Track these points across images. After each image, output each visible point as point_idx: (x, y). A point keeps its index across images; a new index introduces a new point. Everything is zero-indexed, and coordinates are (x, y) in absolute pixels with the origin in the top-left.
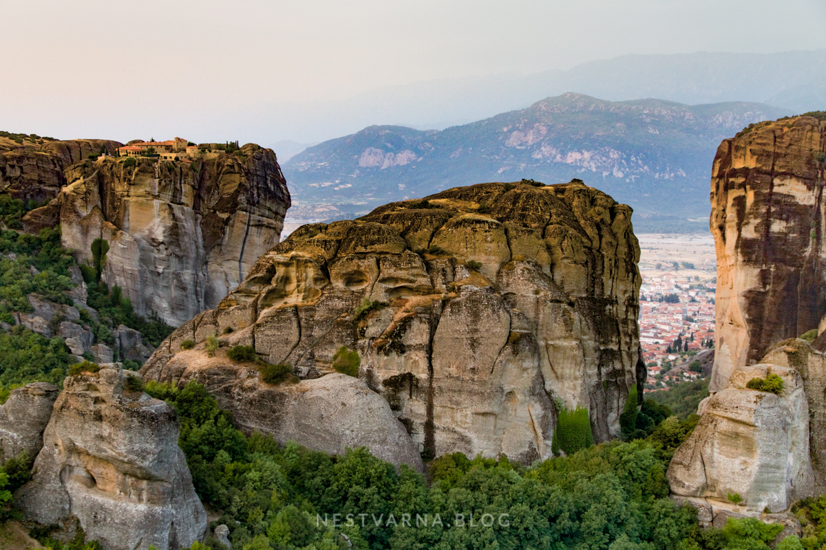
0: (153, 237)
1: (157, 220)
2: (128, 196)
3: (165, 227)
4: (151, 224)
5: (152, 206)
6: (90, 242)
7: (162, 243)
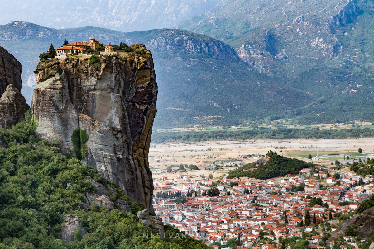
0: (113, 126)
1: (113, 111)
2: (94, 90)
3: (119, 117)
4: (110, 115)
5: (110, 99)
6: (71, 133)
7: (120, 131)
